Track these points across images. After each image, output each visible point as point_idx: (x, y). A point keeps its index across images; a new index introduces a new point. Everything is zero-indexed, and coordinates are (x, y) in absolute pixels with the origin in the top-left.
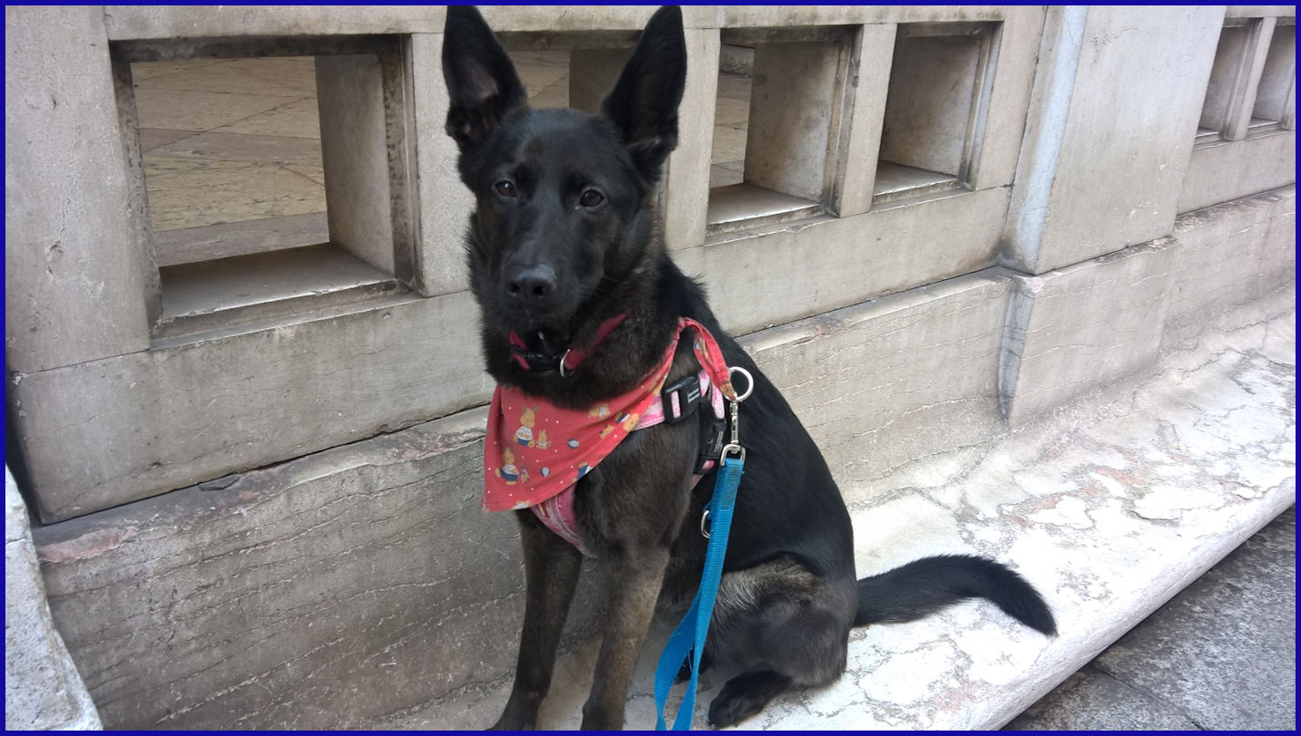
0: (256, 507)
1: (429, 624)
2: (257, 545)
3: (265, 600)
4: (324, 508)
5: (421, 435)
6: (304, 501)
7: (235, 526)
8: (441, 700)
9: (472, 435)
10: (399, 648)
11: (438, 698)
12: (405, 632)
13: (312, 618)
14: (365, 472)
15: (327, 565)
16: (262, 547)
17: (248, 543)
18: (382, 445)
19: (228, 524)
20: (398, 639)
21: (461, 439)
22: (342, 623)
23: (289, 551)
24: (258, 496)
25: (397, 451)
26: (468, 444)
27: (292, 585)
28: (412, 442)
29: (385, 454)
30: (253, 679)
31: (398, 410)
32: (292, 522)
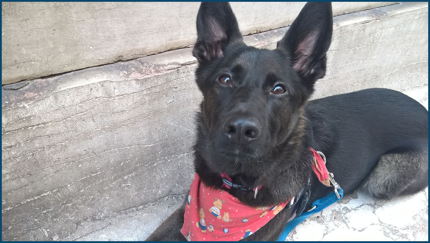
0: (34, 103)
1: (149, 165)
2: (39, 124)
3: (49, 154)
4: (80, 104)
5: (142, 63)
6: (67, 100)
7: (22, 114)
8: (154, 203)
9: (173, 66)
10: (133, 177)
11: (153, 202)
12: (136, 169)
13: (80, 162)
14: (105, 84)
15: (87, 136)
16: (42, 125)
17: (32, 124)
18: (118, 68)
19: (16, 113)
20: (132, 172)
21: (166, 68)
22: (99, 165)
23: (61, 128)
24: (36, 96)
25: (126, 73)
26: (170, 71)
27: (66, 147)
28: (136, 68)
29: (119, 74)
30: (49, 192)
31: (129, 48)
32: (60, 112)
